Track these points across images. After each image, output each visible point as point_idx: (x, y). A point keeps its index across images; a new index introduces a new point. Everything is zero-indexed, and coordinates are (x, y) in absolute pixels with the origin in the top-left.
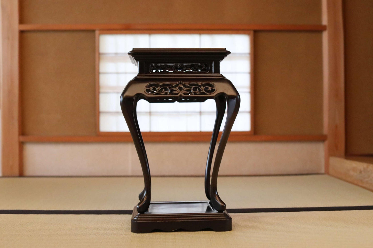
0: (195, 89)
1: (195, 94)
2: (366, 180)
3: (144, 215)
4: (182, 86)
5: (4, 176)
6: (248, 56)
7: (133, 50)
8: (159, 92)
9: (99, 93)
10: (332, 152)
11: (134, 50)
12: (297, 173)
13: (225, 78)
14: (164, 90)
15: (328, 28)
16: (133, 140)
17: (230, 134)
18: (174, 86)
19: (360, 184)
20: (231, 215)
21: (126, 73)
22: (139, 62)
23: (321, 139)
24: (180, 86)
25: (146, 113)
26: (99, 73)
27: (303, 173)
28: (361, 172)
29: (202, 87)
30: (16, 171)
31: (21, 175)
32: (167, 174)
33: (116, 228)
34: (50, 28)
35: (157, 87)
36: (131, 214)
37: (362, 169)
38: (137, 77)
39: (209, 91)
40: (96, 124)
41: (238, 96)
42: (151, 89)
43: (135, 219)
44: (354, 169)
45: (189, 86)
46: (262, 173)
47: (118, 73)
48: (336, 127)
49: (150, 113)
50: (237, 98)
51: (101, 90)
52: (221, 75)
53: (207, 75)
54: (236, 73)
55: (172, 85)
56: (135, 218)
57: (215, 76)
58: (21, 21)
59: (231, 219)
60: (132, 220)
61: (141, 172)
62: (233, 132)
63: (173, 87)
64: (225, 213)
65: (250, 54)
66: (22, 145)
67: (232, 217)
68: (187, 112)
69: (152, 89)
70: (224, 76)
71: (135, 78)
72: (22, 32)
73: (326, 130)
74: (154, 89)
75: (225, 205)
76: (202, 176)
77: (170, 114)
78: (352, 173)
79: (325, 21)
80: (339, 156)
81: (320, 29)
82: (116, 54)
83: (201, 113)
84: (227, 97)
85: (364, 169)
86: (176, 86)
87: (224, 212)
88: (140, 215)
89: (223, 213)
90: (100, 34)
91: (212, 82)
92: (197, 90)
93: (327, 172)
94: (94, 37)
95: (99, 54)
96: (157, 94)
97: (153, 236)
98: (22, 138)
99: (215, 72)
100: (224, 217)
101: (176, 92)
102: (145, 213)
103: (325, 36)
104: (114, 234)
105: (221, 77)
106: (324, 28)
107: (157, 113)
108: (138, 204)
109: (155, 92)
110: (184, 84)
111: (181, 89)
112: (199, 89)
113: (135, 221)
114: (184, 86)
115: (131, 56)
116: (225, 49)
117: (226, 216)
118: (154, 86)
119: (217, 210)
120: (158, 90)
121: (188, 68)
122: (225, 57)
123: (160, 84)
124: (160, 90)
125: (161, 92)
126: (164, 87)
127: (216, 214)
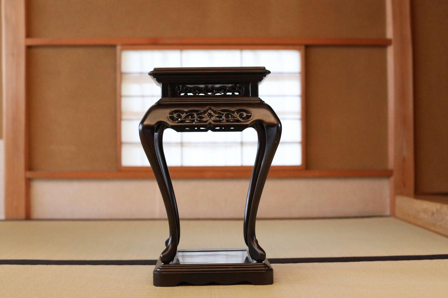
0: (227, 116)
1: (228, 121)
2: (440, 223)
3: (169, 265)
4: (212, 112)
5: (7, 219)
6: (299, 76)
7: (154, 70)
8: (184, 119)
9: (121, 120)
10: (399, 190)
11: (156, 70)
12: (357, 215)
13: (264, 103)
14: (190, 117)
15: (393, 42)
16: (154, 176)
17: (271, 169)
18: (202, 111)
19: (432, 228)
20: (273, 266)
21: (152, 96)
22: (161, 84)
23: (386, 174)
24: (210, 112)
25: (177, 144)
26: (121, 96)
27: (365, 215)
28: (433, 214)
29: (236, 113)
30: (22, 213)
31: (28, 217)
33: (141, 282)
34: (64, 42)
35: (183, 114)
36: (155, 264)
37: (435, 211)
38: (159, 101)
39: (245, 117)
40: (118, 158)
41: (279, 125)
42: (175, 115)
43: (158, 270)
44: (425, 211)
46: (315, 215)
47: (143, 96)
48: (404, 160)
49: (182, 144)
50: (277, 127)
51: (124, 117)
52: (260, 99)
53: (245, 100)
54: (284, 96)
55: (200, 111)
56: (158, 268)
57: (251, 99)
58: (29, 35)
59: (271, 270)
60: (154, 271)
61: (165, 215)
62: (274, 167)
63: (201, 114)
64: (265, 264)
65: (301, 73)
66: (28, 181)
67: (273, 268)
68: (226, 143)
69: (177, 116)
70: (263, 100)
71: (157, 103)
72: (29, 48)
73: (391, 163)
74: (179, 116)
75: (264, 254)
76: (240, 219)
77: (205, 144)
78: (422, 215)
79: (390, 33)
80: (408, 195)
81: (384, 44)
83: (242, 144)
84: (266, 126)
85: (437, 210)
86: (205, 112)
87: (263, 262)
88: (164, 265)
89: (262, 264)
90: (122, 50)
91: (249, 107)
92: (229, 118)
93: (393, 215)
94: (115, 54)
95: (121, 74)
96: (181, 122)
97: (185, 291)
98: (29, 174)
99: (252, 96)
100: (264, 268)
101: (204, 119)
102: (170, 263)
103: (390, 51)
104: (138, 289)
105: (259, 102)
106: (388, 43)
107: (190, 144)
108: (163, 253)
109: (179, 119)
110: (214, 110)
111: (210, 115)
112: (232, 116)
113: (158, 273)
114: (215, 112)
115: (152, 77)
116: (264, 68)
117: (267, 267)
118: (180, 113)
119: (256, 260)
120: (183, 117)
121: (218, 90)
122: (264, 77)
123: (186, 110)
124: (186, 117)
125: (187, 119)
126: (190, 114)
127: (254, 264)
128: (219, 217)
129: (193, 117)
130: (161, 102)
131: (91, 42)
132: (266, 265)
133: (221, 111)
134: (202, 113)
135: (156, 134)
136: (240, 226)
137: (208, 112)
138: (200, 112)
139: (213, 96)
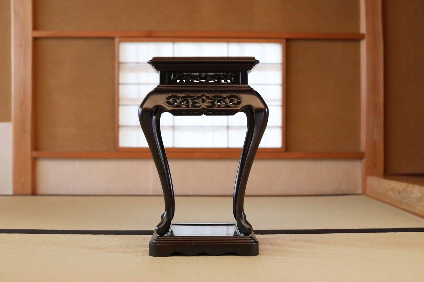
0: (219, 102)
1: (219, 106)
2: (406, 201)
3: (164, 237)
4: (205, 98)
5: (15, 195)
6: (280, 66)
7: (153, 59)
8: (179, 104)
9: (118, 105)
10: (370, 171)
12: (331, 193)
13: (253, 90)
14: (185, 102)
15: (366, 36)
17: (258, 150)
18: (196, 97)
19: (399, 206)
20: (258, 237)
21: (147, 84)
22: (159, 72)
23: (358, 156)
24: (203, 98)
25: (170, 127)
26: (119, 84)
27: (339, 193)
28: (400, 192)
29: (227, 99)
30: (29, 190)
31: (34, 193)
32: (191, 193)
35: (178, 99)
36: (152, 234)
37: (401, 189)
38: (157, 88)
39: (236, 103)
40: (115, 139)
41: (267, 110)
42: (171, 100)
43: (154, 241)
44: (393, 190)
45: (212, 97)
47: (139, 84)
48: (375, 144)
49: (173, 128)
50: (265, 112)
51: (121, 102)
52: (249, 86)
53: (236, 87)
54: (266, 84)
55: (194, 96)
56: (153, 239)
57: (242, 87)
58: (35, 27)
59: (257, 242)
60: (150, 243)
61: (161, 192)
62: (261, 149)
65: (281, 64)
66: (34, 161)
67: (258, 240)
68: (213, 126)
69: (173, 101)
70: (252, 87)
71: (155, 89)
72: (35, 39)
73: (363, 147)
74: (175, 101)
75: (251, 228)
76: (229, 196)
77: (195, 128)
78: (390, 193)
79: (363, 29)
80: (378, 176)
81: (357, 38)
82: (137, 63)
83: (228, 127)
84: (255, 111)
85: (403, 189)
86: (198, 98)
87: (250, 235)
88: (159, 237)
89: (249, 237)
90: (120, 42)
91: (239, 93)
92: (221, 103)
93: (364, 193)
94: (114, 45)
95: (119, 63)
96: (177, 106)
98: (35, 154)
99: (241, 84)
100: (250, 241)
101: (198, 105)
102: (165, 235)
103: (363, 45)
105: (249, 89)
106: (361, 37)
107: (181, 127)
108: (158, 226)
109: (175, 104)
110: (207, 95)
111: (204, 101)
112: (224, 102)
113: (154, 244)
114: (207, 97)
115: (151, 65)
116: (254, 58)
117: (252, 240)
118: (176, 98)
119: (244, 234)
120: (179, 102)
121: (212, 78)
122: (253, 67)
123: (181, 95)
124: (181, 102)
125: (183, 104)
126: (185, 99)
127: (242, 237)
128: (207, 193)
129: (188, 102)
130: (159, 88)
131: (92, 34)
132: (252, 238)
133: (212, 96)
134: (196, 98)
135: (154, 118)
136: (230, 202)
137: (202, 97)
138: (194, 98)
139: (207, 83)
